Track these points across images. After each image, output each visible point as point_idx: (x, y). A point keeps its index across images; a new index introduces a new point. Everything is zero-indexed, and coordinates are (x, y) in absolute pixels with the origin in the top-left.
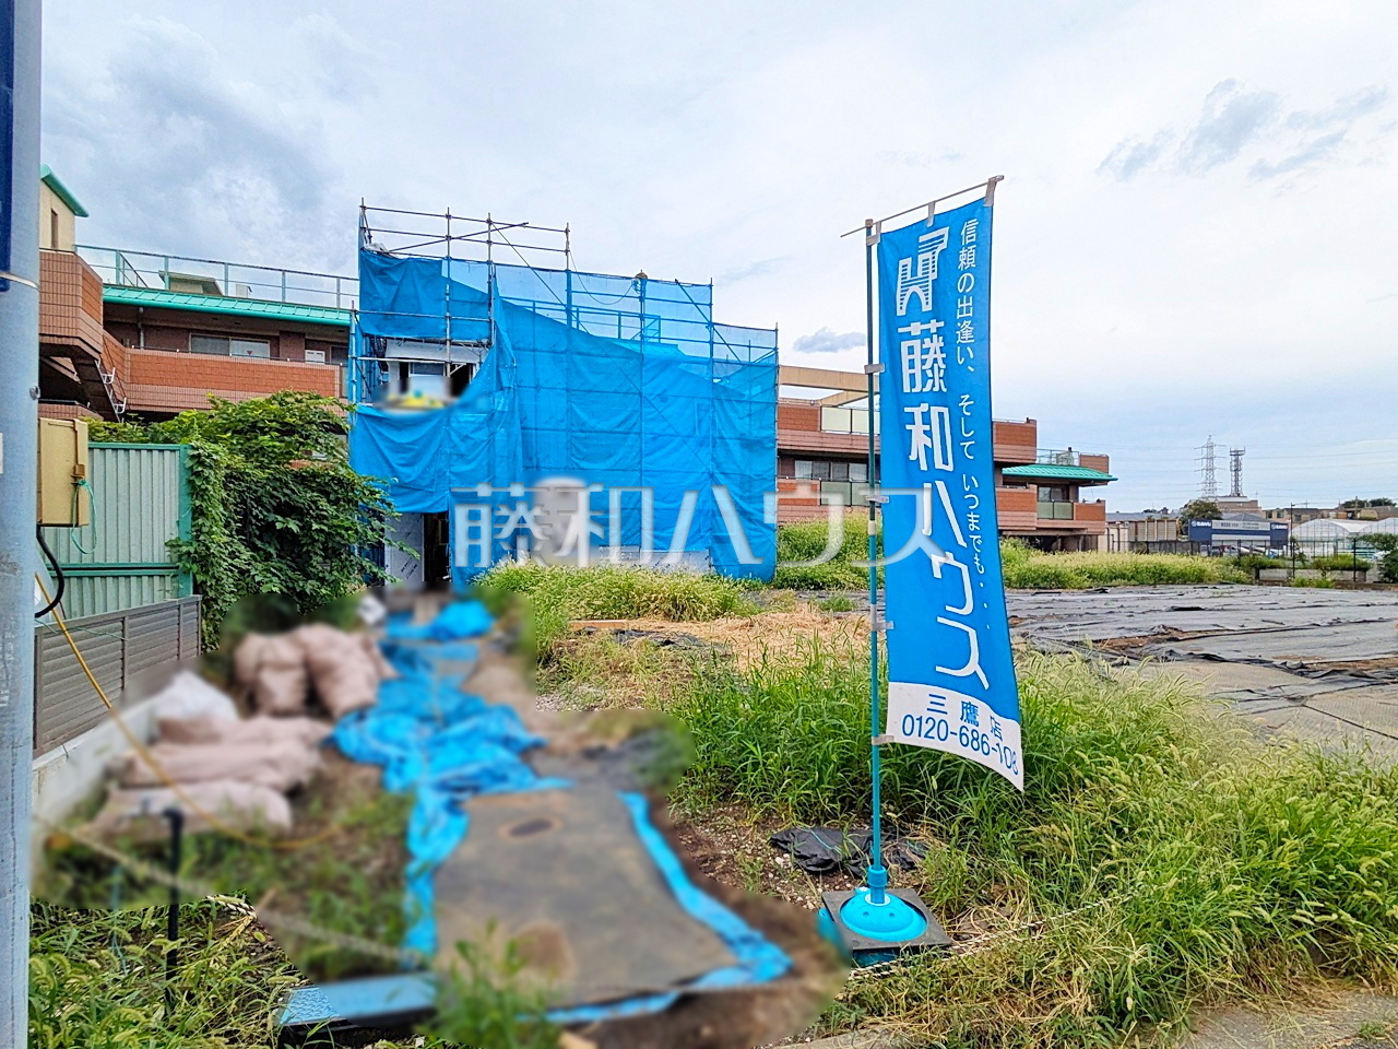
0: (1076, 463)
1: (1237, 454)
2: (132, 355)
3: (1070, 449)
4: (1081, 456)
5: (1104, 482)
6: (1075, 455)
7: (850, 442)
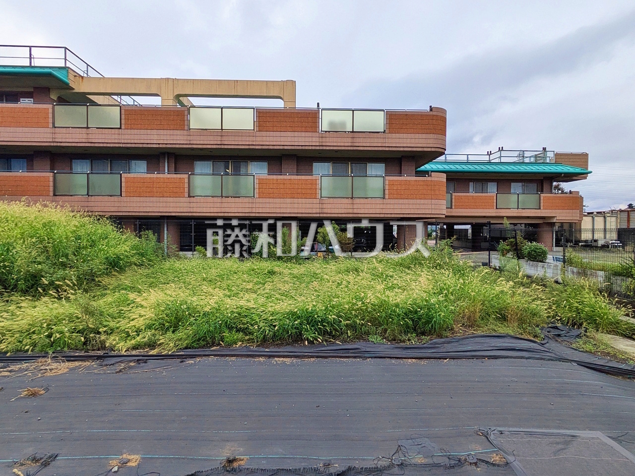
0: (552, 160)
3: (544, 149)
4: (557, 155)
5: (583, 176)
7: (219, 138)
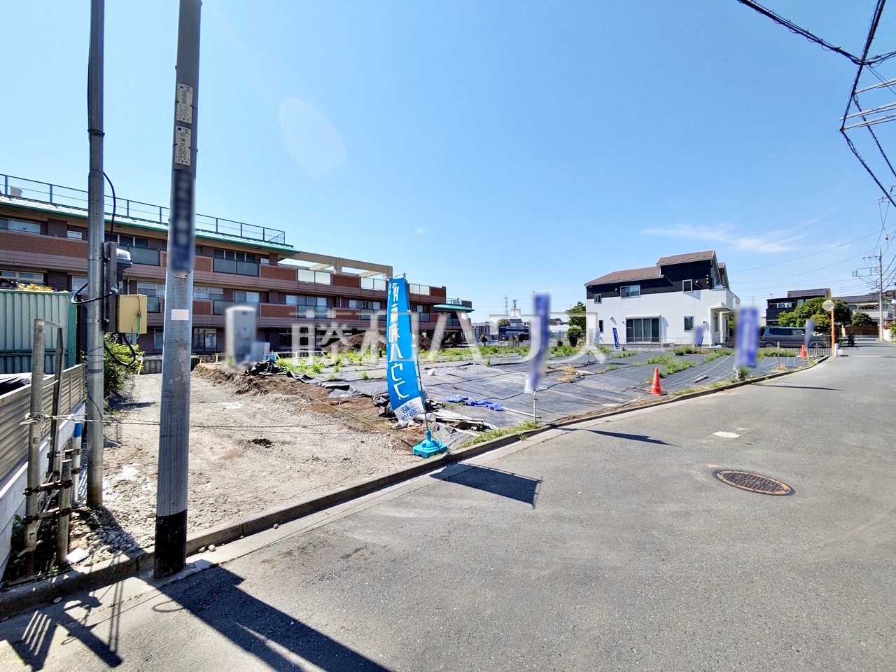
0: (461, 304)
1: (515, 301)
4: (463, 302)
5: (470, 311)
6: (460, 301)
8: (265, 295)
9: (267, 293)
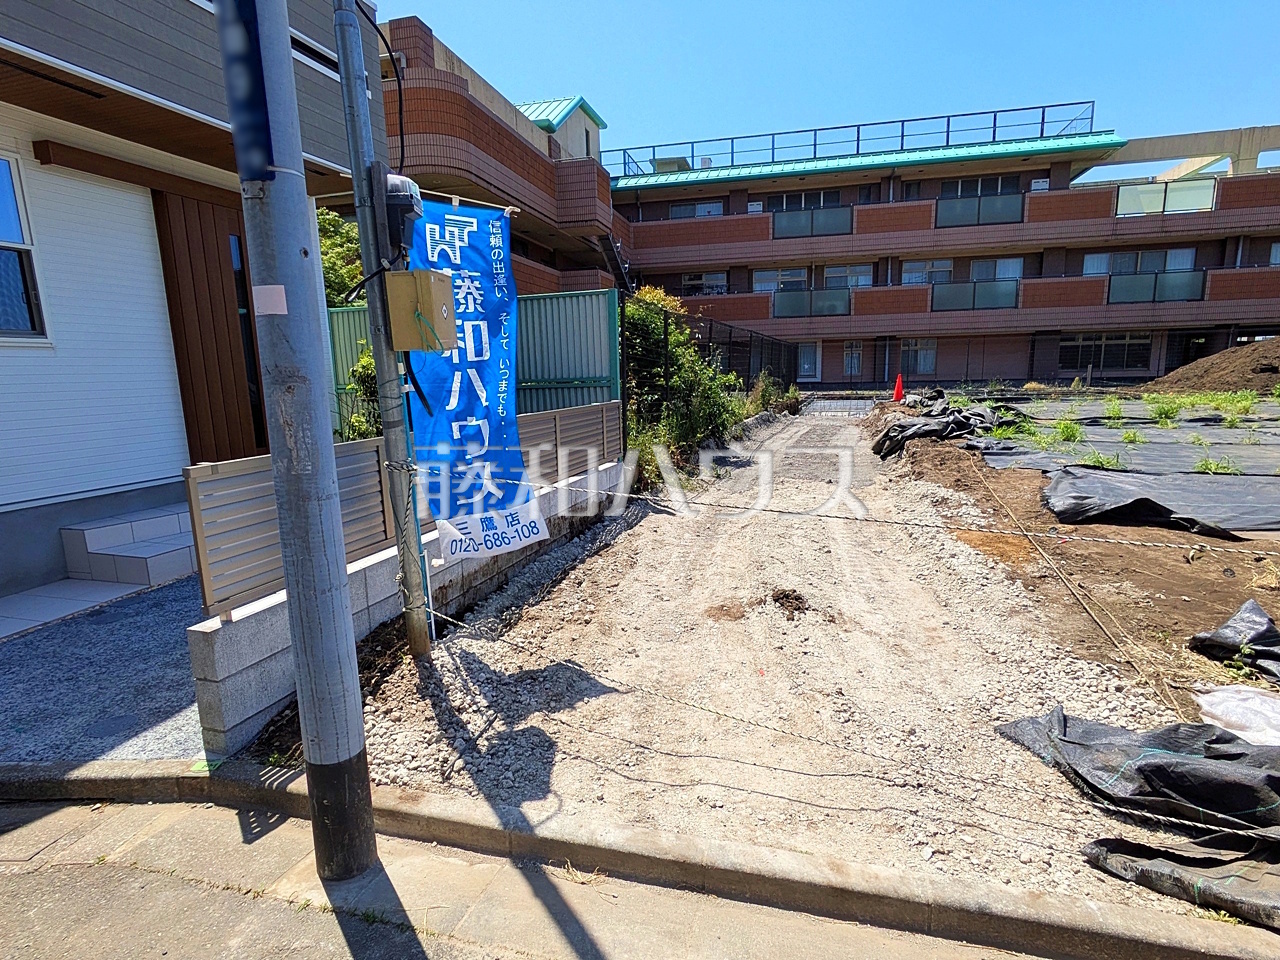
2: (635, 227)
8: (1036, 262)
9: (1042, 254)
